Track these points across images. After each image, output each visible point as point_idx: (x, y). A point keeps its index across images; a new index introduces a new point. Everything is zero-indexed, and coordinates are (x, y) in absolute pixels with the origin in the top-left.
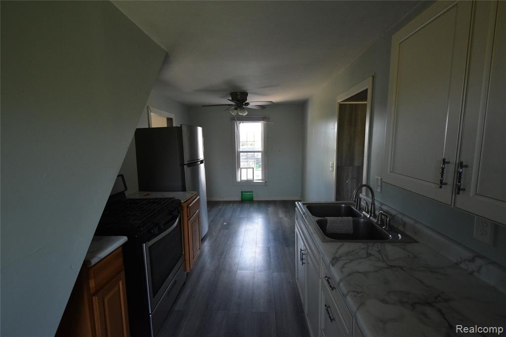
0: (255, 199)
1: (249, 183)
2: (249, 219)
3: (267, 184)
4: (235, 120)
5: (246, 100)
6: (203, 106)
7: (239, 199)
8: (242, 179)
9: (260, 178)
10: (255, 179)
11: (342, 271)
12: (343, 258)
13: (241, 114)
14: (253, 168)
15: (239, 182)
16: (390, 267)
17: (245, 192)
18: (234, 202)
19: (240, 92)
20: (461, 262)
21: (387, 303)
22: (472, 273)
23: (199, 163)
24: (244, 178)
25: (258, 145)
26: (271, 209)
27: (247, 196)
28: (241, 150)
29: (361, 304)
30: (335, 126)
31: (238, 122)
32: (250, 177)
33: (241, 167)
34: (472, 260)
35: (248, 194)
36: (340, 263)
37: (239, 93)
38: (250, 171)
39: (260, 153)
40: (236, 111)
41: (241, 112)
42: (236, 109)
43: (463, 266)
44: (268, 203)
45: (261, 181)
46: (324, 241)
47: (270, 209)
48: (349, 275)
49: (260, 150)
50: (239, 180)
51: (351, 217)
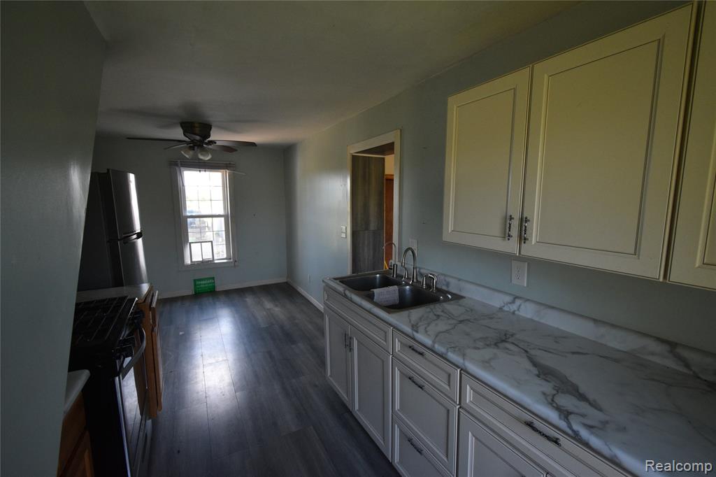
0: (218, 289)
1: (206, 265)
2: (213, 319)
3: (236, 264)
4: (177, 165)
5: (209, 136)
6: (128, 138)
7: (190, 292)
8: (193, 260)
9: (225, 256)
10: (215, 258)
11: (429, 335)
12: (420, 324)
13: (201, 157)
14: (212, 242)
15: (188, 266)
16: (461, 322)
17: (200, 280)
18: (183, 298)
19: (200, 123)
20: (504, 306)
21: (479, 349)
22: (514, 313)
23: (135, 236)
24: (197, 258)
25: (219, 207)
26: (249, 300)
27: (204, 285)
28: (188, 214)
29: (464, 356)
30: (347, 182)
31: (182, 169)
32: (208, 256)
33: (190, 241)
34: (513, 302)
35: (204, 282)
36: (421, 329)
37: (197, 125)
38: (207, 246)
39: (223, 219)
40: (191, 152)
41: (202, 155)
42: (192, 148)
43: (506, 309)
44: (242, 292)
45: (225, 261)
46: (389, 313)
47: (247, 299)
48: (436, 336)
49: (222, 213)
50: (188, 261)
51: (396, 286)
